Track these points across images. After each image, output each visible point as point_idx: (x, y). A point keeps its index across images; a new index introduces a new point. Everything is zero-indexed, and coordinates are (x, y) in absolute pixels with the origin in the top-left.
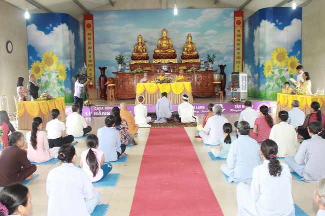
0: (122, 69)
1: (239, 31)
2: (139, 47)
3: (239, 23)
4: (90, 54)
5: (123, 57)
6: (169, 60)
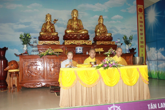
1: (141, 18)
3: (140, 10)
5: (29, 35)
6: (83, 41)
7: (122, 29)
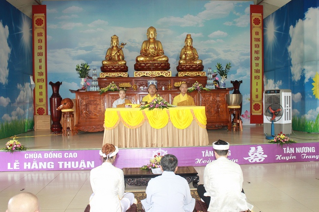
0: (85, 86)
1: (257, 33)
2: (114, 53)
3: (257, 21)
4: (40, 64)
5: (88, 66)
6: (159, 72)
7: (225, 51)
